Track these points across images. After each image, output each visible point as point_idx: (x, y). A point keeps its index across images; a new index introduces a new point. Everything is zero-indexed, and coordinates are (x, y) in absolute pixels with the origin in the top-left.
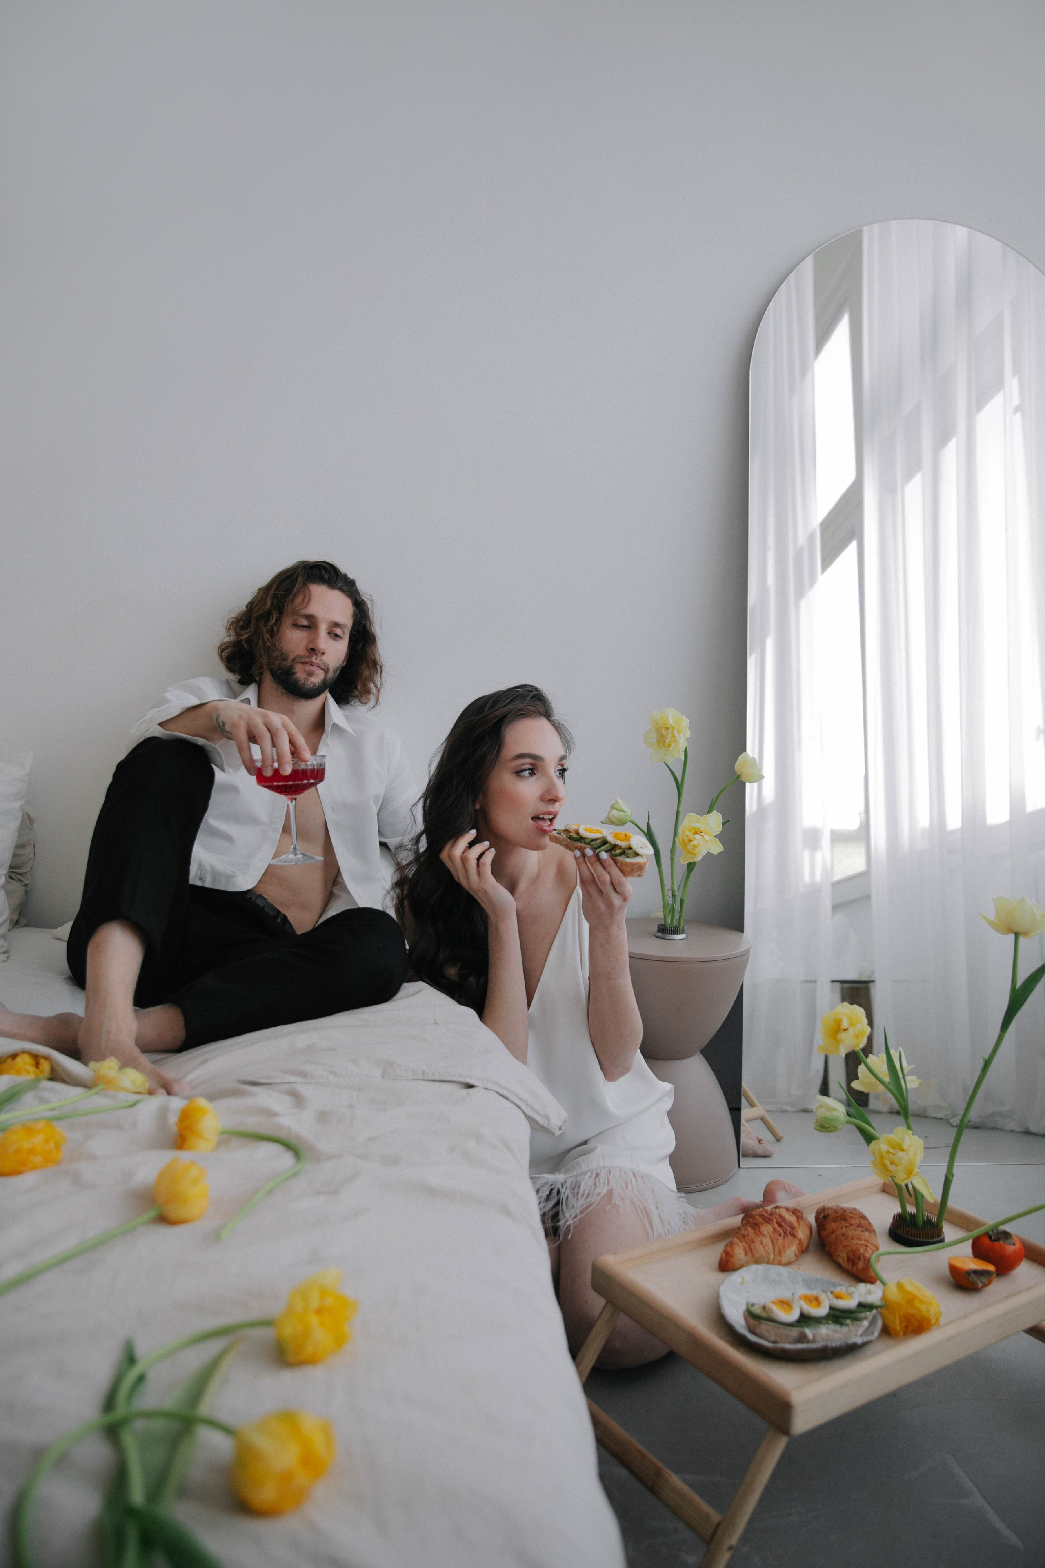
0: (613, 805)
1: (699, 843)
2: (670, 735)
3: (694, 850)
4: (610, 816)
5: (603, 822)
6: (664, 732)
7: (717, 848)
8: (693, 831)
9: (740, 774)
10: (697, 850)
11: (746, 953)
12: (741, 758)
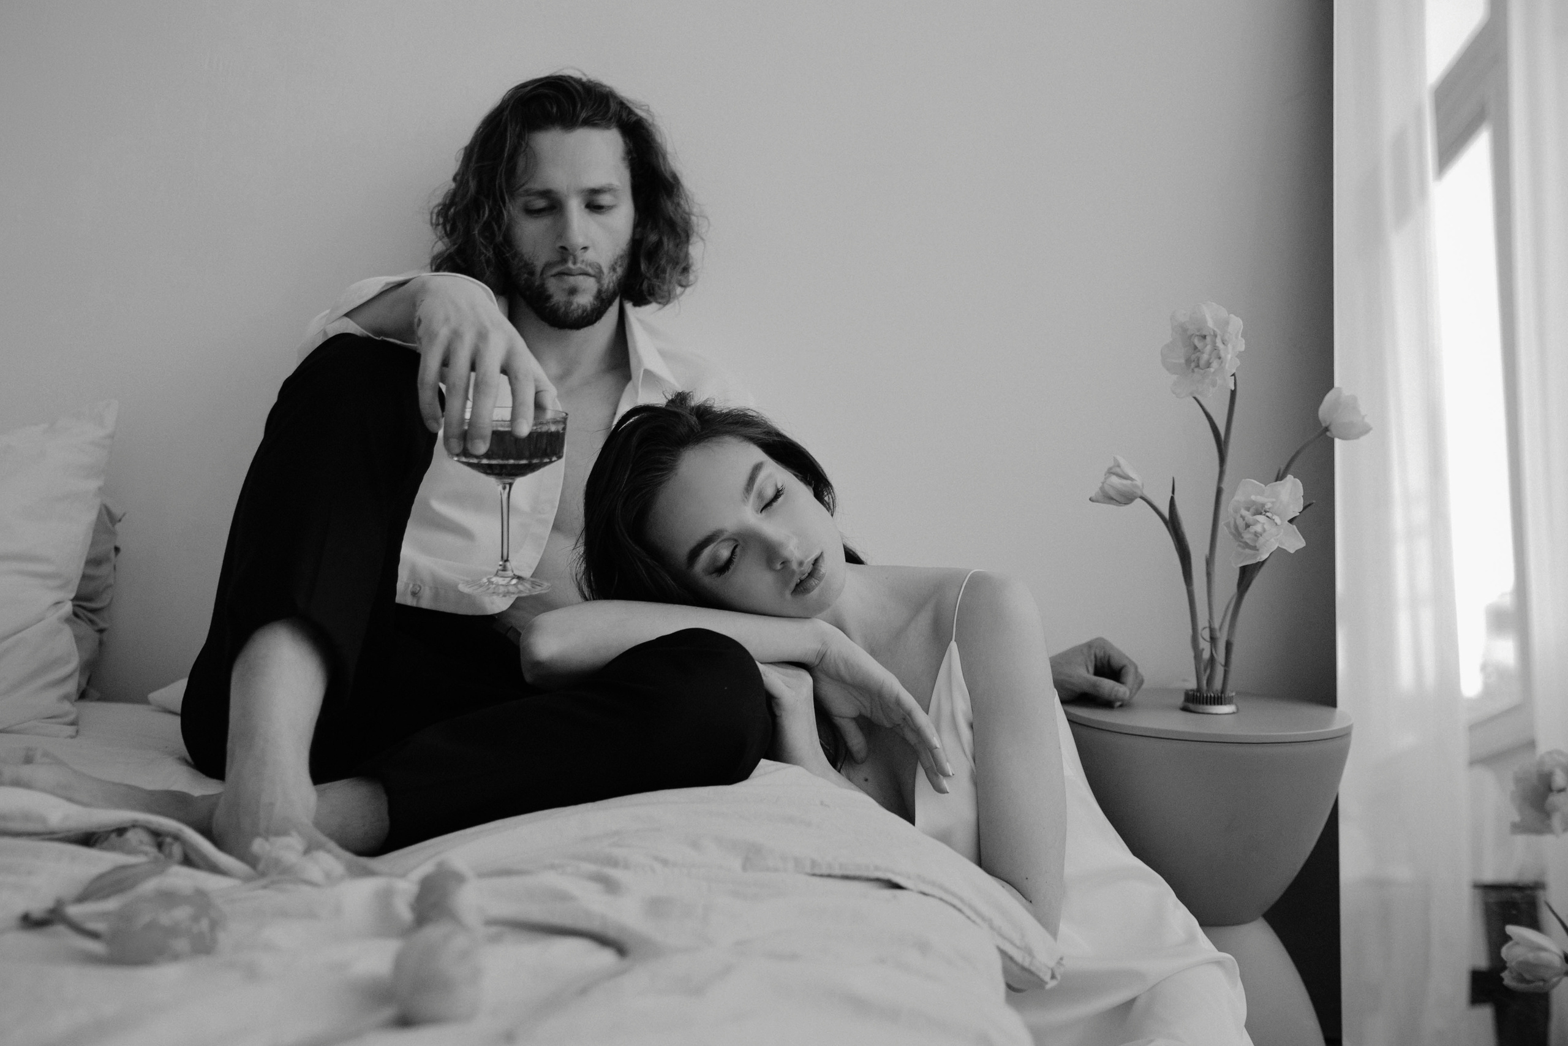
0: (1110, 469)
1: (1264, 530)
2: (1209, 348)
3: (1256, 541)
4: (1107, 487)
5: (1094, 498)
6: (1196, 341)
7: (1294, 542)
8: (1252, 510)
9: (1330, 425)
10: (1261, 540)
11: (1344, 735)
12: (1329, 397)
